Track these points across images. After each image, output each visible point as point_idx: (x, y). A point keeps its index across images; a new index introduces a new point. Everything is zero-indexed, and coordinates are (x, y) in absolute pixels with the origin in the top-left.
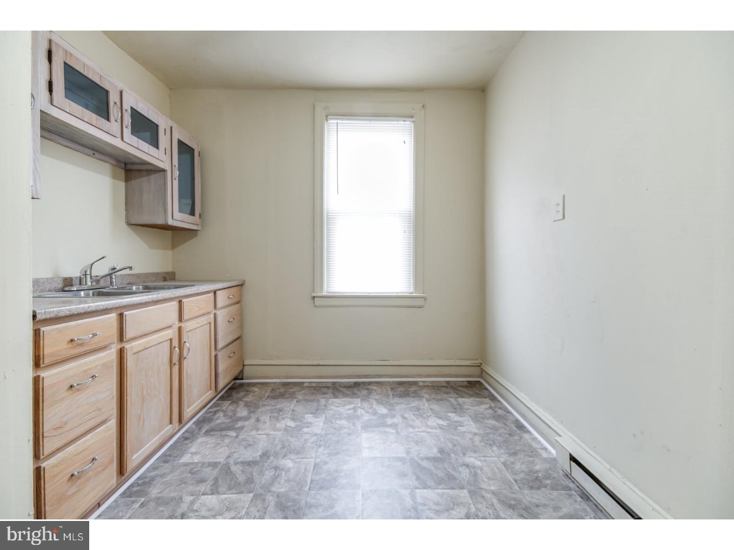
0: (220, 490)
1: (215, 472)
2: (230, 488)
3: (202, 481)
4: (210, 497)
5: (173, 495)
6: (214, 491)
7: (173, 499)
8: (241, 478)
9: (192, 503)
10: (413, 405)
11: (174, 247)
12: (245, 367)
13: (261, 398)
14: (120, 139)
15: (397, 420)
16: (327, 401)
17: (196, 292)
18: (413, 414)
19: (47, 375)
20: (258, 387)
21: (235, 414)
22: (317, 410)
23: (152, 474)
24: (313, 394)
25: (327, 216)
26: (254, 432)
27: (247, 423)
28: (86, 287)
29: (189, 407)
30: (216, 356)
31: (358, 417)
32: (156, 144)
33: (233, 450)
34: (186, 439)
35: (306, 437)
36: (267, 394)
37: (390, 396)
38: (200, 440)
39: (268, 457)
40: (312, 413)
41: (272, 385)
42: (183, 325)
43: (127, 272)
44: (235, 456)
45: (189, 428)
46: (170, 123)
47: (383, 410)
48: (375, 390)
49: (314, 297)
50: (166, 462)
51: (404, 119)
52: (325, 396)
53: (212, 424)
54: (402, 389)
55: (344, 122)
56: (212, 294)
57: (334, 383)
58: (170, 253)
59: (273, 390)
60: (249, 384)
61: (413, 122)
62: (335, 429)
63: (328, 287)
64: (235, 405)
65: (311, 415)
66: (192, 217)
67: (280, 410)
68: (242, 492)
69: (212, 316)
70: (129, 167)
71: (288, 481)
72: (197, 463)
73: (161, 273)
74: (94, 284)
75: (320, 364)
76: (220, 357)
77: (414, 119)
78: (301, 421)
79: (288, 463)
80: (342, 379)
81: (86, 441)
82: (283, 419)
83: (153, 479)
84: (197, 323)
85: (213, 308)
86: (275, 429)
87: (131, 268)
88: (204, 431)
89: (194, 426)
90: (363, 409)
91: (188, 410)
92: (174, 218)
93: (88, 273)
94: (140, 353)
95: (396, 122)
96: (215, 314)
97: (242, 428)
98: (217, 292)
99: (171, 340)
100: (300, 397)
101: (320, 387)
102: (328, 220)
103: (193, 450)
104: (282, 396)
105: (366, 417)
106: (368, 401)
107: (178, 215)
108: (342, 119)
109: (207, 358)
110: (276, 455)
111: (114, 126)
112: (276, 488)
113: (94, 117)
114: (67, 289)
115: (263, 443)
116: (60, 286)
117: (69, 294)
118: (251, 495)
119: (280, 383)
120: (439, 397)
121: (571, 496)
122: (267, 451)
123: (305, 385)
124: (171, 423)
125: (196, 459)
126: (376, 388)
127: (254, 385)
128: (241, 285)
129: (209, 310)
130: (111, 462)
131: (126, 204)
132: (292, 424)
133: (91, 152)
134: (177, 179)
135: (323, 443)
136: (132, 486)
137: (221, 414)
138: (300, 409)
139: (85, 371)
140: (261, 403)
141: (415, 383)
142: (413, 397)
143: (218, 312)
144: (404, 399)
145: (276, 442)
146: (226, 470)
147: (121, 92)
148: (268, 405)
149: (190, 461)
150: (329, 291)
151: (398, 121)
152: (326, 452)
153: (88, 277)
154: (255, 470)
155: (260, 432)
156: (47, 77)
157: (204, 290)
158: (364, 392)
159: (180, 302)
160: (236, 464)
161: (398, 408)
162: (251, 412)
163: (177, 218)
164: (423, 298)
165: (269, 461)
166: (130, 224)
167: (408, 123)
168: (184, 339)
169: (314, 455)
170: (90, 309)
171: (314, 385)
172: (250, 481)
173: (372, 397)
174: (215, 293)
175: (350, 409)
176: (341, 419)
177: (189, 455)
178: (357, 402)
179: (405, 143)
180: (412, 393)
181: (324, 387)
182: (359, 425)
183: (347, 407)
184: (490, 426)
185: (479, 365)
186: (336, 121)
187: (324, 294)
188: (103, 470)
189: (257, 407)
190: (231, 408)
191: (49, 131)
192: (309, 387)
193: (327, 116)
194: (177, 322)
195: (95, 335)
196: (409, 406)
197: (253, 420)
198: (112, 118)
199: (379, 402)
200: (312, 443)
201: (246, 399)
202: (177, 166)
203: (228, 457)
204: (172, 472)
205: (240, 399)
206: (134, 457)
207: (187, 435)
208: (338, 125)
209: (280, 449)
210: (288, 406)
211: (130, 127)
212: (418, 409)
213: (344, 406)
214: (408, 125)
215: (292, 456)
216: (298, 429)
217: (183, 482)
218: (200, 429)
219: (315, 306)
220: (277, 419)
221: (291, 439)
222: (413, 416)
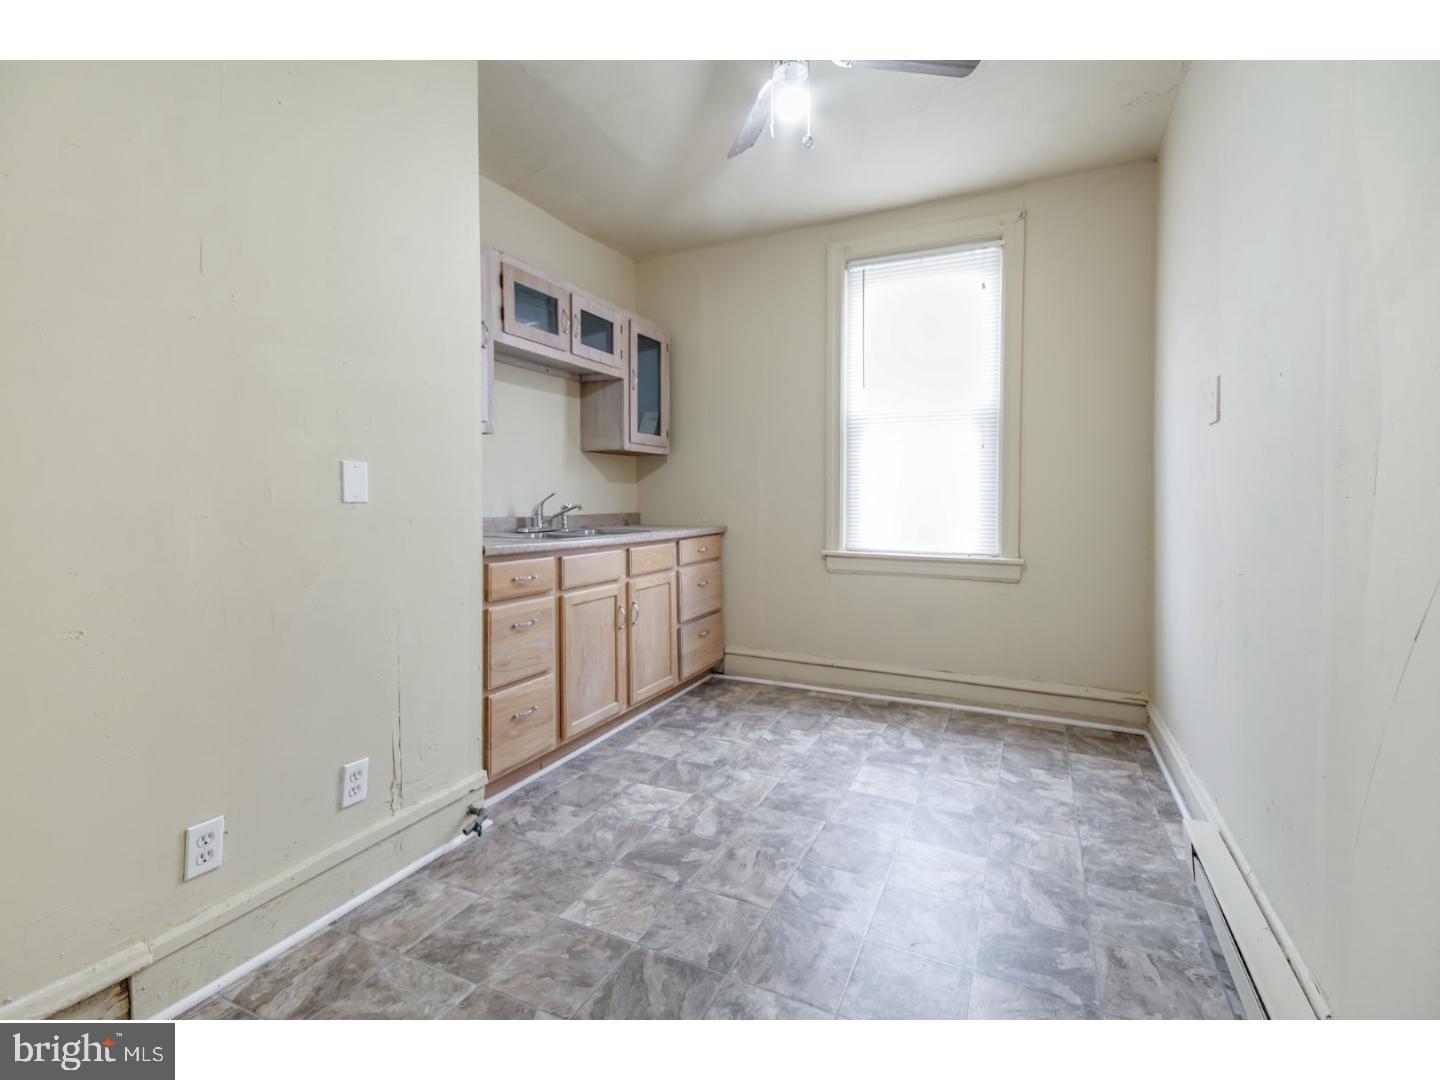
0: (659, 782)
1: (659, 766)
2: (670, 784)
3: (643, 771)
4: (646, 786)
5: (612, 776)
6: (653, 782)
7: (610, 779)
8: (685, 778)
9: (628, 787)
10: (974, 746)
11: (639, 478)
12: (727, 656)
13: (740, 701)
14: (569, 353)
15: (933, 760)
16: (831, 720)
17: (648, 539)
18: (966, 759)
19: (496, 610)
20: (742, 688)
21: (700, 714)
22: (812, 727)
23: (596, 754)
24: (817, 707)
25: (848, 424)
26: (716, 737)
27: (712, 725)
28: (536, 529)
29: (640, 688)
30: (679, 631)
31: (868, 746)
32: (610, 350)
33: (685, 749)
34: (638, 728)
35: (781, 754)
36: (751, 697)
37: (941, 727)
38: (652, 732)
39: (724, 765)
40: (803, 730)
41: (762, 687)
42: (631, 581)
43: (575, 512)
44: (686, 756)
45: (644, 718)
46: (629, 315)
47: (916, 744)
48: (919, 718)
49: (826, 556)
50: (611, 745)
51: (984, 244)
52: (833, 712)
53: (670, 719)
54: (970, 723)
55: (876, 266)
56: (673, 544)
57: (856, 698)
58: (635, 486)
59: (761, 693)
60: (731, 682)
61: (1002, 246)
62: (827, 753)
63: (848, 541)
64: (704, 704)
65: (799, 731)
66: (657, 437)
67: (761, 719)
68: (680, 790)
69: (673, 574)
70: (585, 379)
71: (738, 792)
72: (642, 754)
73: (621, 514)
74: (545, 525)
75: (836, 665)
76: (684, 633)
77: (1003, 242)
78: (783, 735)
79: (746, 776)
80: (871, 693)
81: (525, 687)
82: (761, 729)
83: (595, 758)
84: (652, 581)
85: (675, 563)
86: (745, 738)
87: (580, 508)
88: (659, 723)
89: (649, 717)
90: (884, 737)
91: (639, 692)
92: (632, 440)
93: (539, 512)
94: (579, 606)
95: (969, 253)
96: (678, 572)
97: (704, 729)
98: (681, 542)
99: (616, 597)
100: (795, 707)
101: (831, 700)
102: (848, 432)
103: (641, 740)
104: (770, 702)
105: (883, 748)
106: (899, 729)
107: (637, 436)
108: (872, 264)
109: (665, 629)
110: (734, 765)
111: (562, 339)
112: (721, 796)
113: (542, 335)
114: (519, 530)
115: (723, 748)
116: (514, 526)
117: (520, 536)
118: (690, 795)
119: (775, 686)
120: (1033, 744)
121: (1181, 912)
122: (725, 759)
123: (810, 694)
124: (616, 700)
125: (643, 749)
126: (923, 714)
127: (737, 683)
128: (720, 534)
129: (669, 565)
130: (550, 719)
131: (582, 425)
132: (769, 737)
133: (543, 369)
134: (636, 388)
135: (800, 765)
136: (574, 759)
137: (683, 711)
138: (787, 721)
139: (527, 614)
140: (737, 707)
141: (1001, 719)
142: (983, 736)
143: (682, 570)
144: (965, 737)
145: (740, 752)
146: (672, 766)
147: (571, 296)
148: (745, 710)
149: (635, 750)
150: (849, 547)
151: (972, 250)
152: (801, 774)
153: (540, 516)
154: (703, 775)
155: (724, 738)
156: (499, 304)
157: (659, 538)
158: (899, 717)
159: (628, 551)
160: (684, 763)
161: (943, 746)
162: (720, 714)
163: (636, 440)
164: (1020, 565)
165: (724, 768)
166: (585, 451)
167: (993, 249)
168: (633, 598)
169: (782, 775)
170: (529, 550)
171: (823, 696)
172: (694, 782)
173: (908, 725)
174: (678, 543)
175: (863, 734)
176: (842, 743)
177: (636, 745)
178: (881, 727)
179: (984, 286)
180: (984, 731)
181: (837, 701)
182: (865, 755)
183: (859, 731)
184: (1103, 799)
185: (1144, 703)
186: (861, 269)
187: (841, 551)
188: (543, 723)
189: (730, 709)
190: (699, 705)
191: (504, 354)
192: (817, 698)
193: (847, 262)
194: (624, 576)
195: (533, 578)
196: (967, 747)
197: (720, 724)
198: (560, 330)
199: (914, 733)
200: (787, 762)
201: (720, 699)
202: (636, 371)
203: (678, 755)
204: (615, 755)
205: (713, 698)
206: (574, 724)
207: (640, 724)
208: (866, 273)
209: (743, 760)
210: (773, 715)
211: (579, 336)
212: (979, 753)
213: (856, 728)
214: (991, 254)
215: (754, 770)
216: (775, 744)
217: (623, 767)
218: (655, 721)
219: (828, 571)
220: (752, 728)
221: (760, 752)
222: (963, 760)
